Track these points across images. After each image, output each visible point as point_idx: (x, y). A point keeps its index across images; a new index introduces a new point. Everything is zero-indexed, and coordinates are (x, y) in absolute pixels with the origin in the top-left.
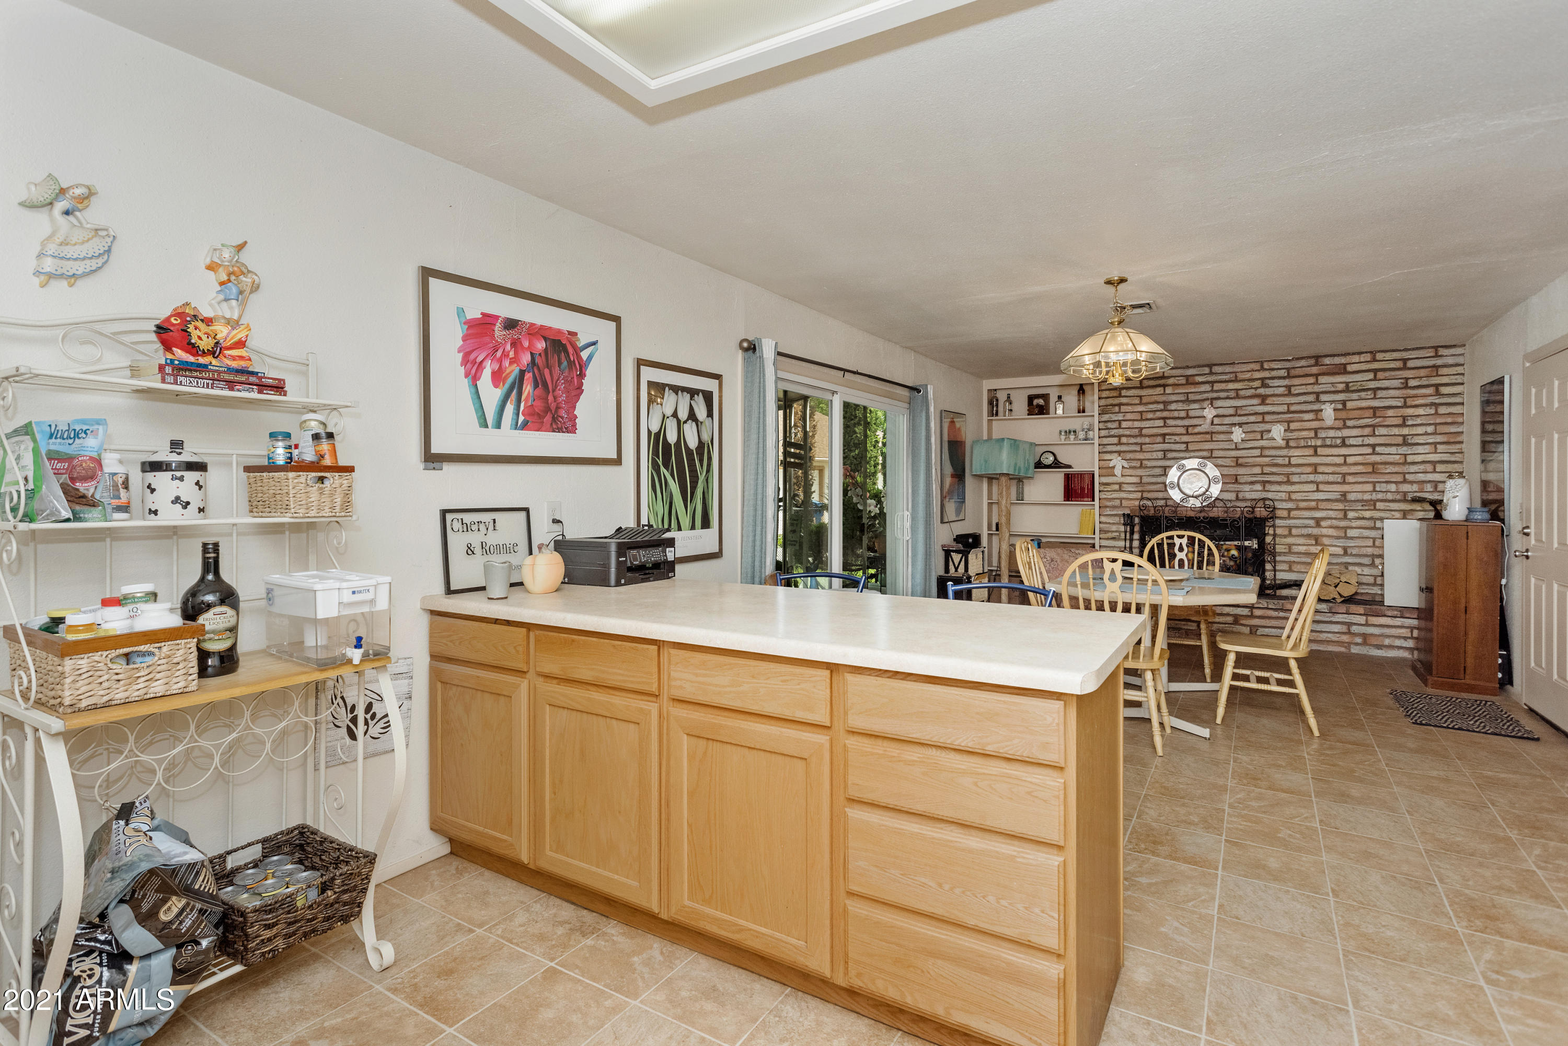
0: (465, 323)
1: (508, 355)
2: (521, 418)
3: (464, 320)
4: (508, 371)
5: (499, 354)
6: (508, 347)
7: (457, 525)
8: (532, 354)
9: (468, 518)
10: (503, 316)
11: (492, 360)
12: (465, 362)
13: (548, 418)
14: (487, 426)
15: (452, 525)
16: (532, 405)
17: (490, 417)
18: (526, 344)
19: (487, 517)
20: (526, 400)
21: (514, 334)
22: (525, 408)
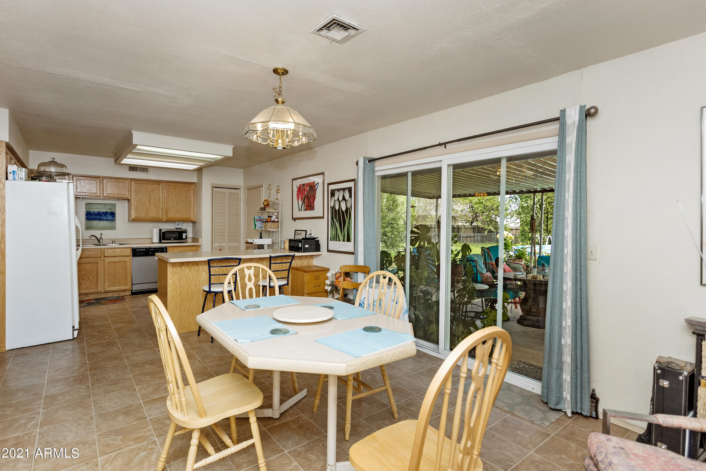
1: (303, 193)
2: (305, 208)
3: (297, 187)
4: (303, 197)
6: (303, 191)
10: (302, 184)
11: (301, 195)
12: (297, 196)
13: (309, 207)
14: (300, 211)
17: (300, 208)
18: (306, 189)
20: (306, 203)
21: (304, 187)
22: (306, 205)
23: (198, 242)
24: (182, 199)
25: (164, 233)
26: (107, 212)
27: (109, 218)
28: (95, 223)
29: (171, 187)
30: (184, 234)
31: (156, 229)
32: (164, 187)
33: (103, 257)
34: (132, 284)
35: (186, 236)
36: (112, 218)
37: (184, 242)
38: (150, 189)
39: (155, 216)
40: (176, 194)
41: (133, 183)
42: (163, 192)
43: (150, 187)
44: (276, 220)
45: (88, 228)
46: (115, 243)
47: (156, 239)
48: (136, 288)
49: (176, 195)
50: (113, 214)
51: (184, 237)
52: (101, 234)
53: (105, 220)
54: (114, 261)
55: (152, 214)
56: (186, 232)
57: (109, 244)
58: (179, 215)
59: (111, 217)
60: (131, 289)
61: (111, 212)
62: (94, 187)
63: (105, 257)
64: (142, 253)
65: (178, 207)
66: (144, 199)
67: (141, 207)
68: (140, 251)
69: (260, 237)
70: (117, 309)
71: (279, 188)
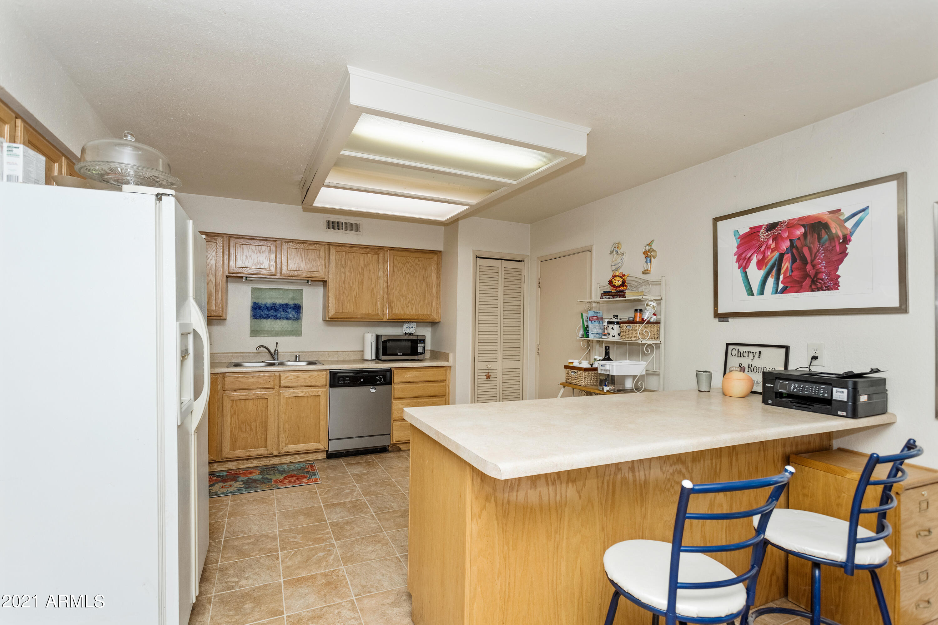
0: (738, 238)
1: (771, 247)
2: (781, 286)
3: (738, 236)
4: (769, 257)
5: (763, 249)
6: (770, 242)
7: (735, 352)
8: (791, 241)
9: (742, 349)
10: (765, 224)
11: (757, 254)
12: (738, 260)
13: (808, 281)
14: (753, 295)
15: (732, 352)
16: (790, 276)
17: (755, 288)
18: (786, 235)
19: (755, 350)
20: (785, 273)
21: (775, 232)
22: (784, 278)
23: (448, 361)
24: (417, 281)
25: (385, 342)
26: (287, 305)
27: (290, 316)
28: (268, 324)
29: (398, 258)
30: (420, 345)
31: (370, 334)
32: (386, 258)
33: (277, 387)
34: (329, 440)
36: (296, 316)
37: (419, 360)
38: (362, 263)
39: (370, 312)
40: (407, 271)
41: (332, 250)
42: (384, 267)
43: (362, 259)
44: (654, 319)
45: (254, 332)
46: (299, 361)
47: (370, 353)
48: (335, 447)
49: (407, 273)
50: (297, 308)
51: (420, 350)
52: (277, 343)
53: (283, 318)
54: (298, 395)
55: (365, 309)
56: (423, 341)
57: (289, 361)
58: (412, 309)
59: (294, 312)
60: (327, 449)
61: (295, 304)
62: (266, 257)
63: (280, 387)
64: (347, 380)
65: (409, 294)
66: (352, 281)
67: (347, 295)
68: (344, 378)
69: (605, 356)
70: (300, 510)
71: (654, 246)
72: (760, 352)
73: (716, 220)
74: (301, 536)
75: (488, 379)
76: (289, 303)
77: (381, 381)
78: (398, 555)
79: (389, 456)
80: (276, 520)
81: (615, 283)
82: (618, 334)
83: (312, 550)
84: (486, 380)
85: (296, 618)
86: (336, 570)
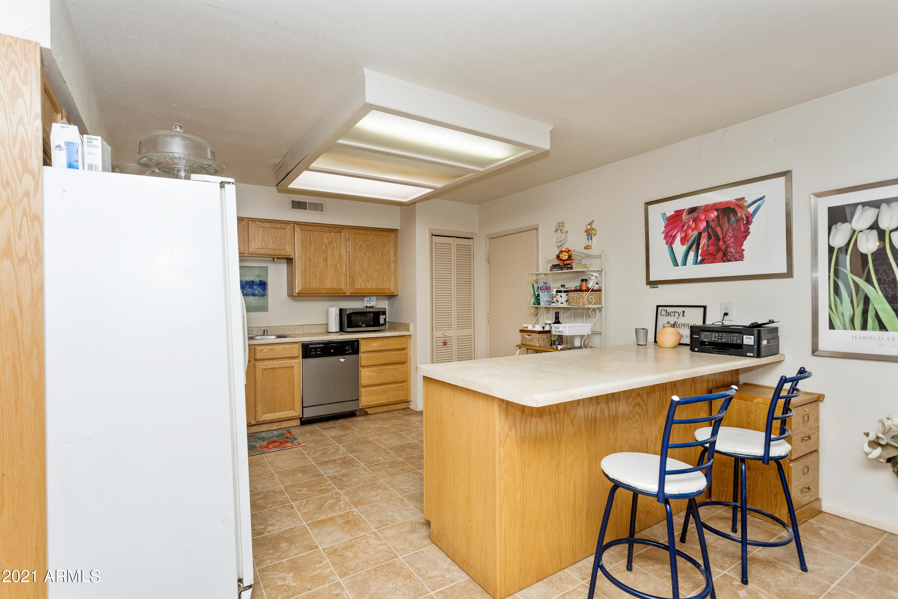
0: (666, 220)
1: (691, 227)
2: (700, 258)
3: (665, 218)
4: (690, 235)
5: (685, 228)
6: (691, 222)
7: (664, 313)
8: (707, 222)
9: (669, 310)
10: (687, 208)
11: (681, 232)
12: (665, 238)
13: (720, 254)
14: (678, 266)
15: (661, 312)
16: (707, 250)
17: (680, 260)
18: (703, 217)
19: (680, 310)
20: (703, 248)
21: (695, 215)
22: (702, 252)
23: (408, 330)
24: (376, 258)
25: (350, 316)
26: (253, 282)
27: (257, 292)
29: (358, 236)
30: (381, 317)
31: (334, 308)
32: (347, 236)
33: (253, 360)
34: (303, 407)
35: (385, 319)
36: (261, 292)
37: (380, 331)
38: (326, 241)
39: (334, 287)
40: (367, 248)
41: (298, 229)
42: (346, 244)
43: (326, 238)
44: (596, 287)
46: (267, 335)
47: (334, 326)
48: (309, 413)
49: (367, 251)
50: (263, 285)
51: (382, 321)
53: (250, 295)
54: (273, 367)
55: (329, 284)
56: (384, 313)
57: (258, 336)
58: (373, 284)
59: (260, 289)
60: (301, 416)
61: (260, 281)
63: (256, 360)
64: (319, 351)
65: (369, 270)
66: (317, 258)
67: (312, 272)
68: (316, 349)
69: (556, 320)
70: (295, 469)
71: (594, 226)
72: (684, 312)
73: (648, 204)
74: (306, 489)
75: (445, 346)
76: (255, 280)
77: (349, 350)
78: (400, 496)
79: (359, 420)
80: (276, 479)
81: (562, 257)
82: (566, 301)
83: (321, 499)
84: (443, 346)
85: (332, 550)
86: (350, 512)
